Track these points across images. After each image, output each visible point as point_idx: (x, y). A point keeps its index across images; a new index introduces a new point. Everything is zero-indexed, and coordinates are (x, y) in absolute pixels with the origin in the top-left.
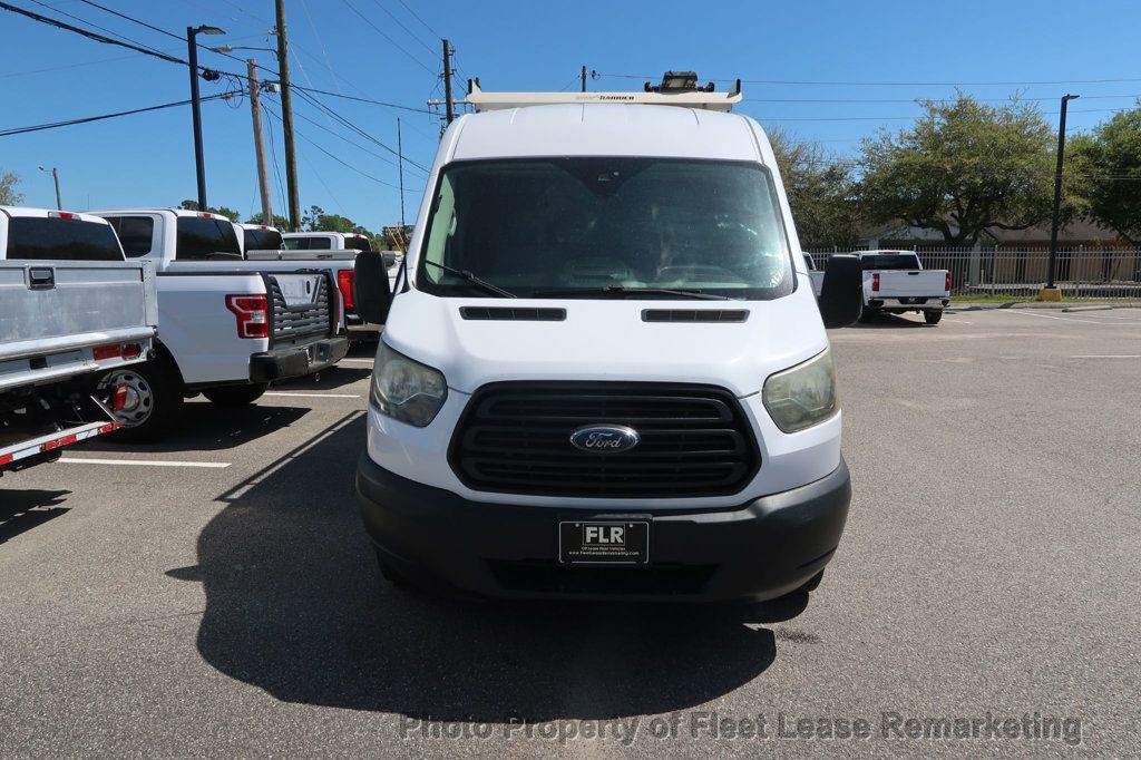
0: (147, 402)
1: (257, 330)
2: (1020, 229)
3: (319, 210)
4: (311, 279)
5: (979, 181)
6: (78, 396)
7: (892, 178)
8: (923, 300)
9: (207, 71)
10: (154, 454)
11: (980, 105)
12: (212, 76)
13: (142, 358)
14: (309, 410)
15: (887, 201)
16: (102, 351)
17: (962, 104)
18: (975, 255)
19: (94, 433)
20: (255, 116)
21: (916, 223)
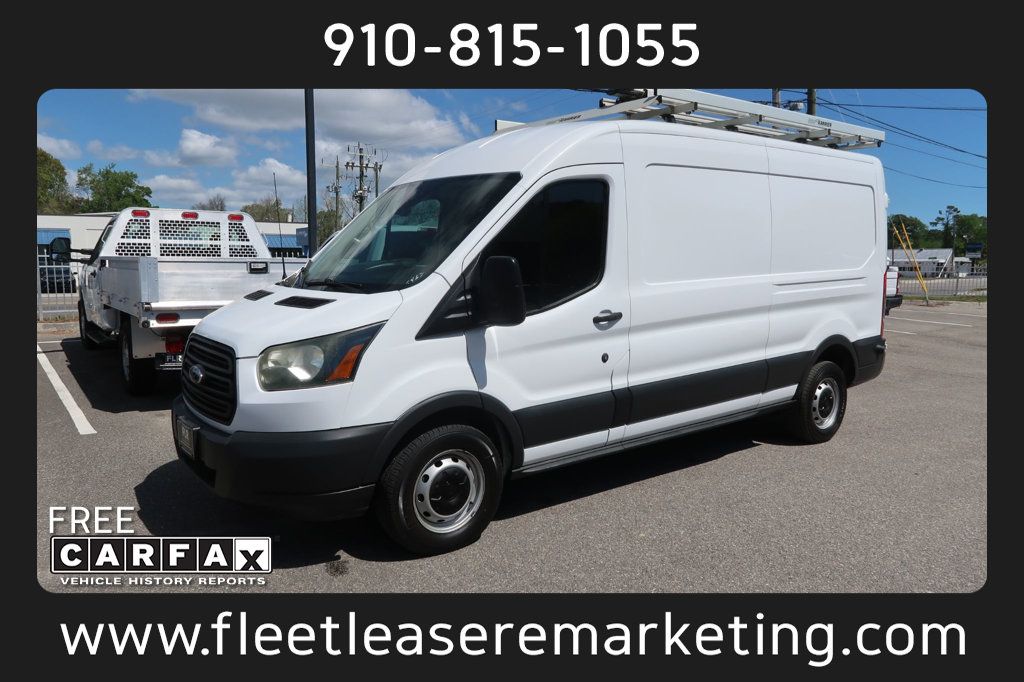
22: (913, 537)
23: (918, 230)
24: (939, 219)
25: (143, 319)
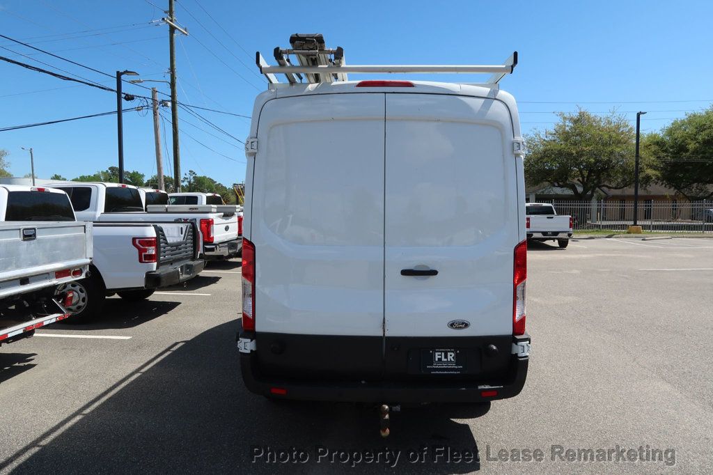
0: (83, 300)
1: (150, 258)
2: (619, 188)
3: (194, 173)
4: (184, 226)
5: (592, 160)
6: (45, 299)
7: (542, 158)
8: (556, 233)
9: (127, 95)
10: (86, 331)
11: (592, 115)
12: (130, 98)
13: (83, 277)
14: (180, 303)
15: (539, 171)
16: (60, 273)
17: (582, 115)
18: (594, 205)
19: (54, 320)
20: (155, 121)
21: (556, 184)
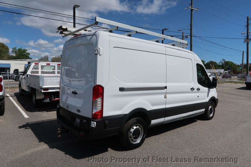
3: (224, 60)
22: (220, 141)
23: (216, 65)
24: (221, 62)
25: (40, 90)
